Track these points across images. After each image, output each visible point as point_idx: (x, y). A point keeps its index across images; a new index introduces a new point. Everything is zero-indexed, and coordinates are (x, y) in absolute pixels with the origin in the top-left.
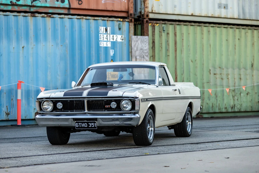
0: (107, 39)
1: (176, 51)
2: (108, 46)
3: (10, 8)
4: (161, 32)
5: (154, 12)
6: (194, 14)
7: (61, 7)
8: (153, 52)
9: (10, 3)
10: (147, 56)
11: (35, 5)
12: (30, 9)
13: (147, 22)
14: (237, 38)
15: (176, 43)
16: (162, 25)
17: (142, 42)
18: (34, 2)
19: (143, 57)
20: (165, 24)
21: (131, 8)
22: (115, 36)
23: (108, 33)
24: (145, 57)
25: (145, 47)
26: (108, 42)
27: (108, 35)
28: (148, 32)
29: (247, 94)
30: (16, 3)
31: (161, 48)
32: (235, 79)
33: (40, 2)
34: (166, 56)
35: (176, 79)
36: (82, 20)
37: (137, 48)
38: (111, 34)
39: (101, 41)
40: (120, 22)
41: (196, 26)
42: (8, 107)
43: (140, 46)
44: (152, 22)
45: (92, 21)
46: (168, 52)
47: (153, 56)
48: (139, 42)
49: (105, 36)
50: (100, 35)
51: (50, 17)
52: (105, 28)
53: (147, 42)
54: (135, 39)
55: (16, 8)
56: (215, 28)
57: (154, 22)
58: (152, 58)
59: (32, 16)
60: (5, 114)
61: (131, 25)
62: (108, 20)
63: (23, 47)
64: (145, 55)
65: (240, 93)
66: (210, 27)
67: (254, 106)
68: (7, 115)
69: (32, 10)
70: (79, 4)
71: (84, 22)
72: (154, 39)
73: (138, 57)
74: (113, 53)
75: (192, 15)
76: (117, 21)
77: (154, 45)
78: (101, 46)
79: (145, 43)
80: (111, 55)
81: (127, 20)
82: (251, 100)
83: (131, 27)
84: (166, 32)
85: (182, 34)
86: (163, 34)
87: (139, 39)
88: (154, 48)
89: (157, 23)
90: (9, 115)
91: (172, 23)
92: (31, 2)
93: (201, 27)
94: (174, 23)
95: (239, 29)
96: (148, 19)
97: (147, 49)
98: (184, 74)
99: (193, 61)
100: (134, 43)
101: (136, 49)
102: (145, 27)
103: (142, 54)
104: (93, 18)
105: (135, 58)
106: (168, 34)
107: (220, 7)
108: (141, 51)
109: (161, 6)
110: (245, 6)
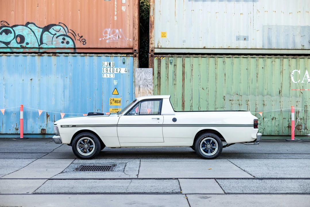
0: (110, 71)
1: (183, 80)
2: (111, 77)
3: (22, 50)
4: (167, 64)
5: (160, 47)
6: (206, 48)
7: (66, 47)
8: (158, 81)
9: (20, 47)
10: (151, 85)
11: (42, 47)
12: (39, 50)
13: (152, 56)
14: (260, 67)
15: (183, 73)
16: (168, 58)
17: (146, 73)
18: (42, 45)
19: (147, 86)
20: (172, 57)
21: (135, 45)
22: (118, 69)
23: (112, 66)
24: (149, 85)
25: (149, 77)
26: (111, 74)
27: (112, 69)
28: (153, 64)
29: (272, 119)
30: (26, 46)
31: (167, 78)
32: (256, 105)
33: (47, 44)
34: (173, 85)
35: (183, 105)
36: (85, 57)
37: (141, 78)
38: (115, 67)
39: (104, 73)
40: (124, 58)
41: (208, 58)
42: (17, 124)
43: (144, 77)
44: (157, 56)
45: (95, 58)
46: (175, 81)
47: (158, 85)
48: (143, 73)
49: (109, 69)
50: (103, 68)
51: (55, 55)
52: (108, 62)
53: (151, 73)
54: (139, 71)
55: (27, 50)
56: (232, 58)
57: (160, 56)
58: (157, 86)
59: (38, 55)
60: (15, 129)
61: (135, 59)
62: (111, 56)
63: (31, 80)
64: (149, 84)
65: (263, 118)
66: (225, 58)
67: (281, 131)
68: (16, 130)
69: (41, 51)
70: (84, 44)
71: (87, 58)
72: (160, 71)
73: (141, 86)
74: (117, 83)
75: (204, 48)
76: (121, 56)
77: (160, 75)
78: (103, 77)
79: (150, 74)
80: (115, 84)
81: (131, 56)
82: (278, 125)
83: (135, 60)
84: (173, 64)
85: (192, 65)
86: (170, 65)
87: (143, 70)
88: (159, 78)
89: (164, 57)
90: (18, 130)
91: (180, 56)
92: (38, 45)
93: (214, 58)
94: (182, 56)
95: (263, 58)
96: (154, 53)
97: (151, 79)
98: (192, 100)
99: (204, 89)
100: (137, 74)
101: (139, 79)
102: (149, 61)
103: (146, 83)
104: (96, 55)
105: (138, 87)
106: (175, 65)
107: (238, 39)
108: (145, 81)
109: (168, 42)
110: (271, 37)
